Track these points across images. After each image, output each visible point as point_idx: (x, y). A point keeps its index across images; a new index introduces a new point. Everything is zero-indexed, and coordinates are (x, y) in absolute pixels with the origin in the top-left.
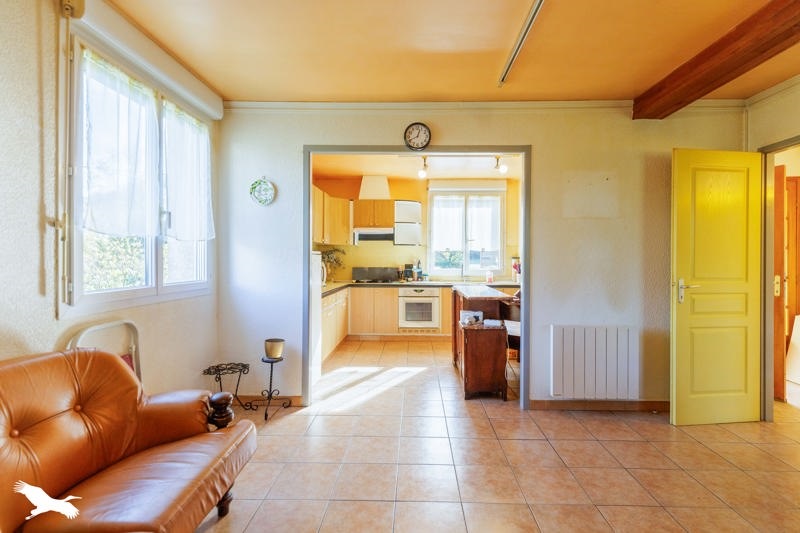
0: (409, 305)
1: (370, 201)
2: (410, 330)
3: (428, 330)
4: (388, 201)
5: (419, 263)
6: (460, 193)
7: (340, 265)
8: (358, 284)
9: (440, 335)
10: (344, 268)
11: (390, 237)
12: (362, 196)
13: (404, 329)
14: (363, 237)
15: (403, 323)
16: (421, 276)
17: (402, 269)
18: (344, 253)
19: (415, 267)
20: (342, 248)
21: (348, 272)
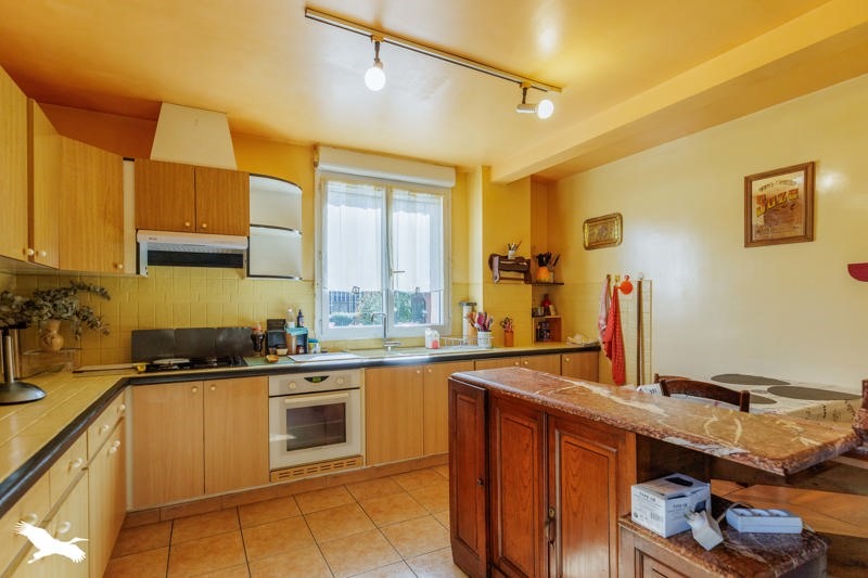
0: (293, 415)
1: (185, 167)
2: (298, 469)
3: (339, 462)
4: (233, 173)
5: (300, 316)
6: (377, 182)
7: (93, 325)
8: (154, 374)
9: (364, 467)
10: (106, 333)
11: (234, 260)
12: (160, 152)
13: (284, 472)
14: (159, 258)
15: (280, 459)
16: (305, 344)
17: (261, 329)
18: (104, 294)
19: (292, 325)
20: (98, 284)
21: (118, 340)
